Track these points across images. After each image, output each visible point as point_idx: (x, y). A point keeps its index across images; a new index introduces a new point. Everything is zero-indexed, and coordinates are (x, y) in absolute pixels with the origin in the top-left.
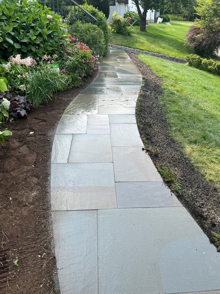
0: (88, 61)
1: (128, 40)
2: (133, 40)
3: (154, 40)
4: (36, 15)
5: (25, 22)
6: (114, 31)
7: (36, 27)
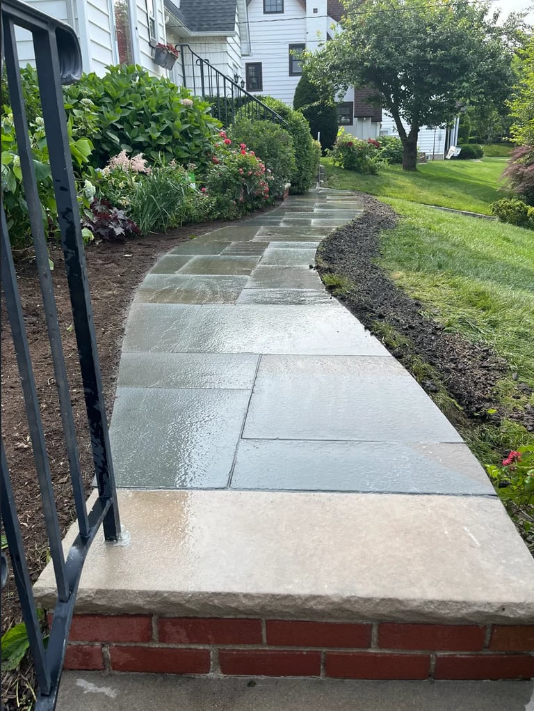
0: (250, 173)
1: (369, 182)
2: (379, 181)
3: (429, 183)
4: (164, 98)
5: (143, 109)
6: (340, 165)
7: (161, 118)
